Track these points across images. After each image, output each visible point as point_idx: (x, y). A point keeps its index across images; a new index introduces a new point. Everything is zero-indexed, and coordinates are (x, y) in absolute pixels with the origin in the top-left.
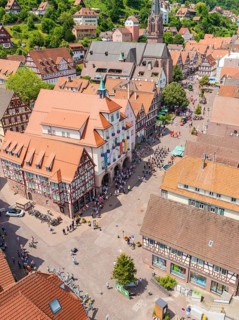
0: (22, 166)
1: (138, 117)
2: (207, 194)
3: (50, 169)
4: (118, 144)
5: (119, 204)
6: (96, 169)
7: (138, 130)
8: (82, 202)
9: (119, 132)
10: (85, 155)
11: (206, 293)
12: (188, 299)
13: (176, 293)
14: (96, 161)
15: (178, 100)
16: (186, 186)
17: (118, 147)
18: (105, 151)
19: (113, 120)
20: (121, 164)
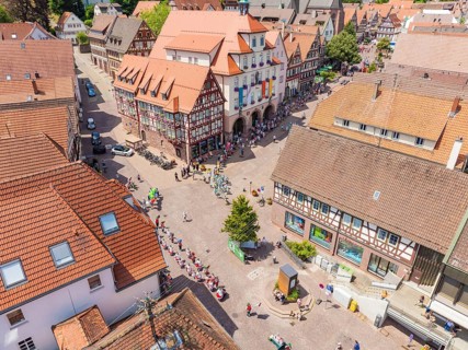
0: (136, 94)
1: (291, 60)
2: (378, 134)
3: (166, 97)
4: (260, 83)
5: (252, 156)
6: (227, 106)
7: (289, 78)
8: (205, 147)
9: (261, 64)
10: (211, 80)
11: (360, 272)
12: (330, 277)
13: (314, 267)
14: (227, 96)
15: (347, 54)
16: (346, 123)
17: (260, 87)
18: (240, 86)
19: (254, 45)
20: (262, 111)
